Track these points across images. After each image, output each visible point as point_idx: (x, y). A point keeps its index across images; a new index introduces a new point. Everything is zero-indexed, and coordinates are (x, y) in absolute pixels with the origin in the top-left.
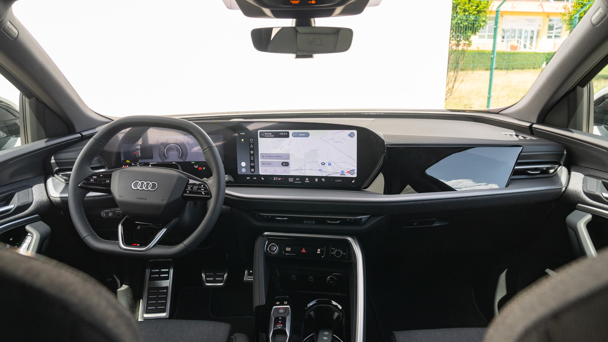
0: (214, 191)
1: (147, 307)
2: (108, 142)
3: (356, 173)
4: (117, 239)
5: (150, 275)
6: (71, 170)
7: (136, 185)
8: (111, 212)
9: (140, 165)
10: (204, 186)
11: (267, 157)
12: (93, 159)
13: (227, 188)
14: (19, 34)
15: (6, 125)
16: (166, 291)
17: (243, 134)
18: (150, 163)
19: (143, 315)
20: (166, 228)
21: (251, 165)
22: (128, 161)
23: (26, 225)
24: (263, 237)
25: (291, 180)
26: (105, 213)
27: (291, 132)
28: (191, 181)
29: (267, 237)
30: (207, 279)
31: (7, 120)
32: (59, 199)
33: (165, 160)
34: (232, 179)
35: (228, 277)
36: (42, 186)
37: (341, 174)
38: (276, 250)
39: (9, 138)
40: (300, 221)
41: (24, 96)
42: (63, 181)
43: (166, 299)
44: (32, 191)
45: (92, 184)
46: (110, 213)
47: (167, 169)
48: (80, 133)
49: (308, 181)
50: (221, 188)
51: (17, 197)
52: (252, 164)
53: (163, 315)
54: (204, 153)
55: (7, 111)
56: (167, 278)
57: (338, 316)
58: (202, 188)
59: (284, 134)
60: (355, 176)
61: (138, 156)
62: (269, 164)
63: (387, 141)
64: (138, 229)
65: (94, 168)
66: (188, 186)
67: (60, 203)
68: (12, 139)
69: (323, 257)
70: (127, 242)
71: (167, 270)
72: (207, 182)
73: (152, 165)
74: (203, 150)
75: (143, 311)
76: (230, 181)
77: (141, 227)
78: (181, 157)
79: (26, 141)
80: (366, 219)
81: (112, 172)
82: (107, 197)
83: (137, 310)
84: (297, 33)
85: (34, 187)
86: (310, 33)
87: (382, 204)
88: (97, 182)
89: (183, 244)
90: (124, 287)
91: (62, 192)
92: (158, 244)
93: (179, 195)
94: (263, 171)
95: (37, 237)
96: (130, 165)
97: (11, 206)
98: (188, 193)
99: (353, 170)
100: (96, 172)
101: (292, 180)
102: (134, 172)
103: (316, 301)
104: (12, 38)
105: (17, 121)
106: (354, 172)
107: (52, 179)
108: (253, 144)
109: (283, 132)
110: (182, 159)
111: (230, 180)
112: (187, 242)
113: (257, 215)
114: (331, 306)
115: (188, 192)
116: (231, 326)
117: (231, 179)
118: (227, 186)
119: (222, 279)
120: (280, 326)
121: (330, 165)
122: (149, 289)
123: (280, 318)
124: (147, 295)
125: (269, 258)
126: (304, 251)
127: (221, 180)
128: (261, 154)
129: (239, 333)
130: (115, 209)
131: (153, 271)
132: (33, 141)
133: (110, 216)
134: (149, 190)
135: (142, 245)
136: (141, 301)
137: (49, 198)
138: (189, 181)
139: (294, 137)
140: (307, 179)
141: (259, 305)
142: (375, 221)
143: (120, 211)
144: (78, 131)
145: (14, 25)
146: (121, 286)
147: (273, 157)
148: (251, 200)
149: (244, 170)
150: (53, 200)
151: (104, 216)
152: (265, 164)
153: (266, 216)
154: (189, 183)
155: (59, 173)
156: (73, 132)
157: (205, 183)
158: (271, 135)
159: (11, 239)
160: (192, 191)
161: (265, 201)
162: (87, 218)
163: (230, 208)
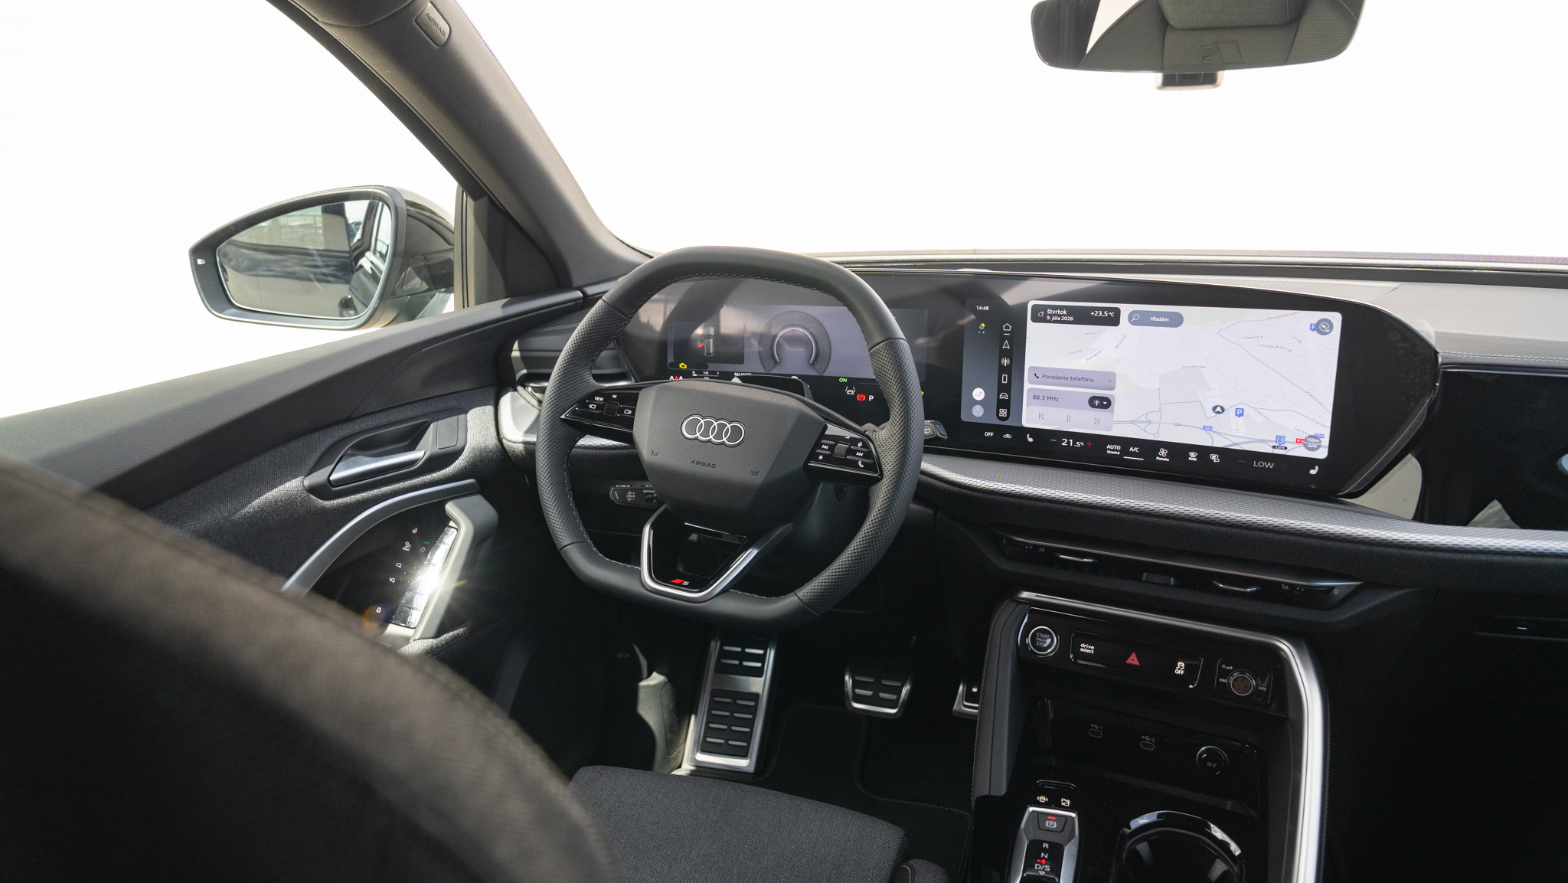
0: (889, 463)
1: (705, 737)
2: (637, 311)
3: (1324, 447)
4: (638, 562)
5: (719, 658)
6: (546, 377)
7: (692, 428)
8: (631, 490)
9: (710, 378)
10: (865, 445)
11: (1048, 377)
12: (599, 354)
13: (925, 457)
14: (453, 34)
15: (427, 263)
16: (752, 704)
17: (984, 308)
18: (736, 374)
19: (694, 754)
20: (757, 547)
21: (1001, 397)
22: (683, 366)
23: (446, 501)
24: (1015, 605)
25: (1113, 450)
26: (619, 490)
27: (1126, 309)
28: (832, 430)
29: (1028, 606)
30: (858, 691)
31: (432, 253)
32: (521, 447)
33: (773, 368)
34: (943, 432)
35: (911, 693)
36: (488, 411)
37: (1275, 444)
38: (1050, 646)
39: (431, 293)
40: (1132, 571)
41: (465, 194)
42: (535, 403)
43: (750, 724)
44: (467, 421)
45: (592, 416)
46: (629, 493)
48: (580, 289)
49: (1167, 457)
50: (911, 453)
51: (433, 432)
52: (1004, 396)
53: (742, 763)
54: (872, 355)
56: (758, 672)
57: (1225, 874)
58: (860, 452)
59: (1103, 313)
60: (1322, 453)
61: (709, 354)
62: (1052, 398)
63: (1446, 353)
64: (692, 542)
65: (601, 378)
66: (823, 441)
67: (520, 455)
68: (439, 296)
69: (1191, 686)
70: (660, 572)
71: (761, 652)
72: (873, 437)
73: (740, 379)
74: (870, 346)
75: (695, 743)
76: (937, 437)
77: (697, 538)
78: (813, 364)
79: (465, 303)
80: (1346, 592)
81: (640, 389)
82: (628, 451)
83: (682, 741)
84: (1166, 30)
85: (471, 412)
86: (1205, 29)
87: (1409, 552)
88: (603, 410)
89: (796, 596)
90: (654, 678)
91: (528, 431)
92: (734, 588)
93: (797, 464)
94: (1033, 416)
95: (466, 534)
96: (687, 375)
97: (418, 455)
98: (820, 461)
99: (1315, 437)
100: (603, 387)
101: (1117, 451)
102: (690, 392)
103: (1159, 816)
104: (436, 44)
105: (450, 255)
106: (1320, 442)
107: (512, 397)
108: (1010, 339)
109: (1103, 309)
110: (815, 369)
111: (938, 434)
112: (807, 591)
113: (1004, 541)
114: (1206, 839)
115: (821, 457)
116: (905, 835)
117: (941, 433)
118: (927, 451)
119: (894, 697)
120: (1043, 870)
121: (1241, 415)
122: (714, 693)
123: (1046, 845)
124: (709, 707)
125: (1027, 665)
126: (1133, 660)
127: (912, 434)
128: (1031, 368)
129: (925, 862)
130: (642, 483)
131: (726, 648)
132: (478, 302)
133: (629, 500)
134: (723, 443)
135: (692, 587)
136: (693, 718)
137: (500, 440)
138: (826, 428)
139: (1134, 323)
140: (1163, 452)
141: (987, 793)
142: (1378, 601)
143: (651, 492)
144: (576, 283)
145: (443, 13)
146: (649, 675)
147: (1067, 378)
148: (991, 497)
149: (978, 410)
150: (509, 446)
151: (615, 498)
152: (1041, 397)
153: (1029, 547)
154: (827, 433)
155: (527, 384)
156: (565, 285)
157: (867, 436)
158: (1064, 315)
159: (415, 531)
160: (831, 455)
161: (1032, 503)
162: (574, 498)
163: (931, 512)
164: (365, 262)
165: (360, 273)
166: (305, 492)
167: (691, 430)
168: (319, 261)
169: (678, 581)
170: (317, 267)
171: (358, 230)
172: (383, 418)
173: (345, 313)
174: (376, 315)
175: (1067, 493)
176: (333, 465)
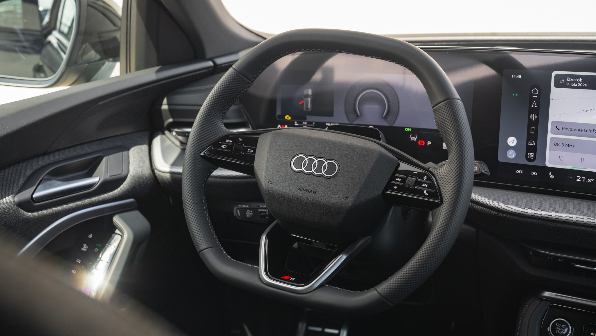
0: (447, 192)
2: (258, 76)
4: (257, 263)
6: (190, 125)
7: (298, 163)
8: (250, 209)
9: (308, 126)
10: (429, 179)
11: (566, 129)
12: (229, 108)
13: (475, 189)
15: (100, 40)
17: (518, 77)
18: (327, 124)
20: (346, 253)
21: (530, 144)
22: (288, 117)
23: (114, 215)
24: (539, 302)
26: (242, 210)
28: (404, 166)
29: (549, 303)
31: (103, 32)
32: (168, 176)
33: (355, 120)
34: (487, 169)
36: (144, 149)
38: (567, 333)
39: (102, 62)
42: (178, 143)
44: (129, 156)
45: (223, 153)
46: (248, 211)
47: (359, 137)
48: (211, 59)
50: (464, 185)
51: (105, 164)
52: (532, 143)
54: (434, 111)
55: (104, 15)
58: (425, 183)
61: (307, 109)
62: (570, 145)
64: (295, 248)
65: (229, 126)
66: (397, 175)
67: (169, 182)
68: (108, 64)
70: (272, 272)
71: (336, 332)
72: (435, 172)
73: (330, 128)
74: (433, 105)
76: (482, 173)
77: (299, 245)
78: (385, 117)
79: (127, 69)
81: (259, 134)
85: (132, 149)
88: (231, 150)
89: (377, 290)
91: (174, 164)
92: (328, 284)
93: (376, 191)
94: (554, 159)
95: (128, 239)
96: (291, 124)
97: (95, 180)
98: (394, 190)
100: (232, 132)
102: (297, 137)
105: (118, 35)
107: (161, 139)
108: (538, 100)
110: (387, 122)
111: (483, 171)
112: (384, 287)
113: (531, 253)
115: (395, 187)
117: (485, 170)
118: (476, 184)
127: (466, 170)
128: (553, 122)
130: (258, 204)
131: (310, 328)
132: (138, 68)
133: (248, 216)
134: (322, 176)
135: (297, 282)
137: (153, 171)
138: (399, 165)
143: (265, 210)
144: (209, 55)
147: (581, 130)
148: (522, 219)
149: (511, 153)
150: (159, 175)
151: (238, 215)
152: (561, 144)
153: (550, 258)
154: (399, 169)
155: (172, 129)
156: (200, 57)
157: (430, 172)
158: (580, 82)
159: (90, 236)
160: (403, 186)
161: (554, 224)
162: (209, 215)
163: (474, 230)
164: (53, 38)
165: (49, 48)
166: (15, 206)
167: (298, 165)
168: (22, 37)
169: (286, 277)
170: (19, 41)
171: (46, 15)
172: (70, 153)
173: (37, 75)
174: (64, 77)
175: (582, 217)
176: (35, 187)
